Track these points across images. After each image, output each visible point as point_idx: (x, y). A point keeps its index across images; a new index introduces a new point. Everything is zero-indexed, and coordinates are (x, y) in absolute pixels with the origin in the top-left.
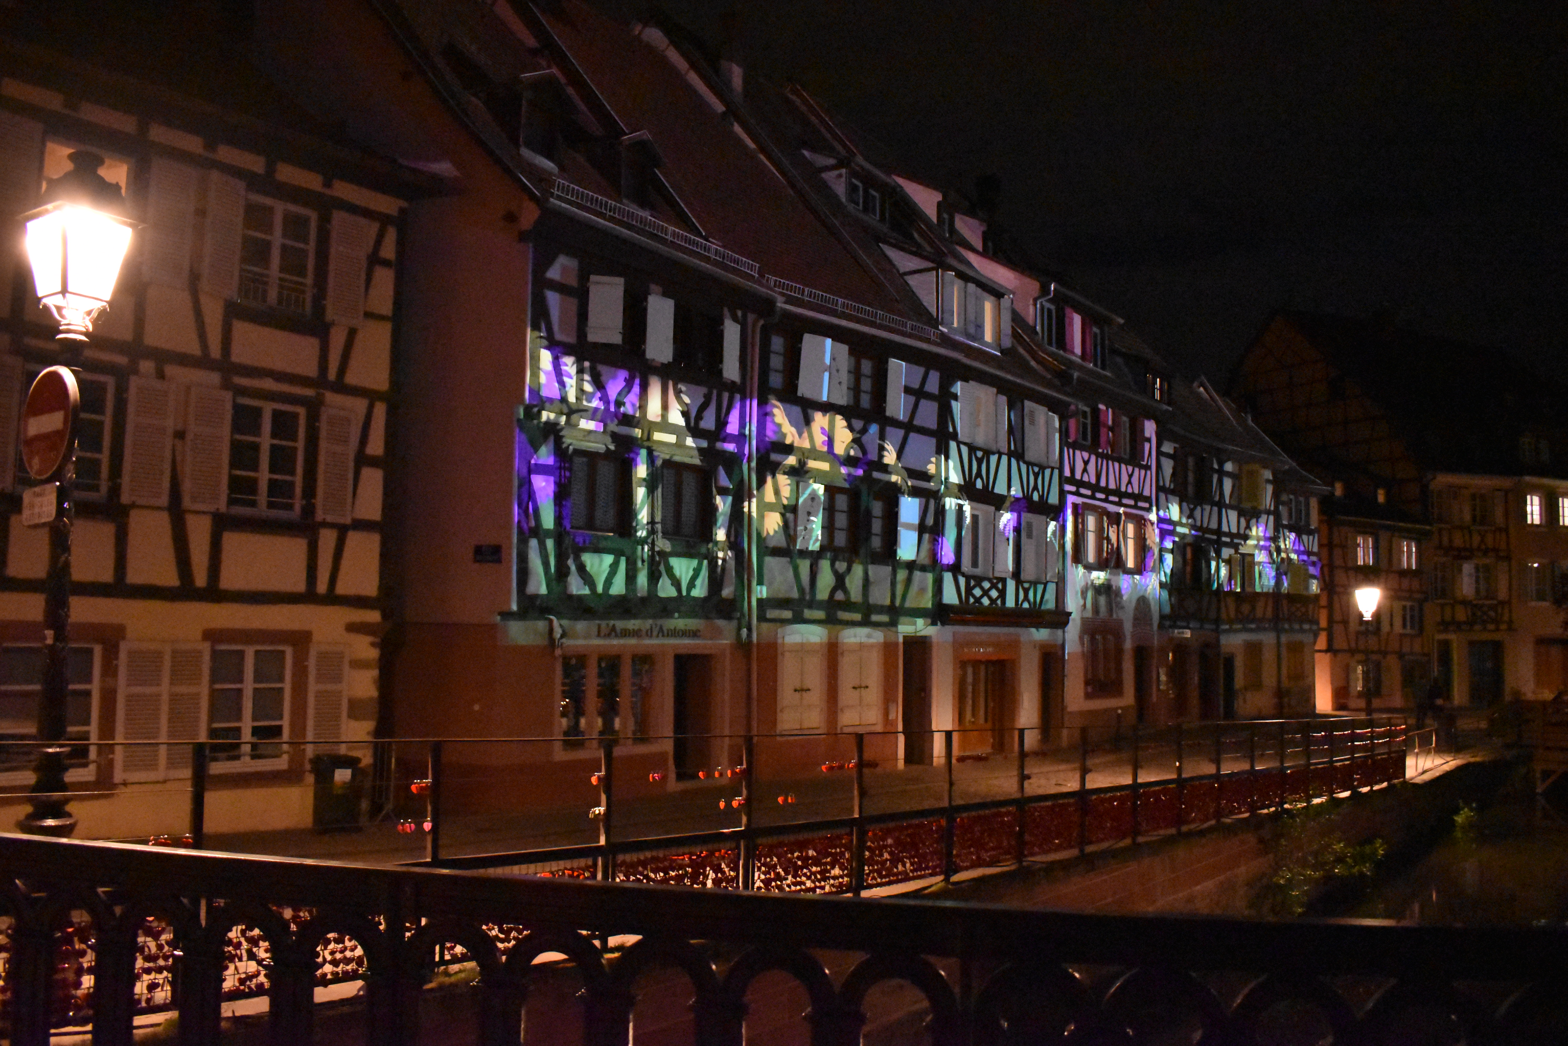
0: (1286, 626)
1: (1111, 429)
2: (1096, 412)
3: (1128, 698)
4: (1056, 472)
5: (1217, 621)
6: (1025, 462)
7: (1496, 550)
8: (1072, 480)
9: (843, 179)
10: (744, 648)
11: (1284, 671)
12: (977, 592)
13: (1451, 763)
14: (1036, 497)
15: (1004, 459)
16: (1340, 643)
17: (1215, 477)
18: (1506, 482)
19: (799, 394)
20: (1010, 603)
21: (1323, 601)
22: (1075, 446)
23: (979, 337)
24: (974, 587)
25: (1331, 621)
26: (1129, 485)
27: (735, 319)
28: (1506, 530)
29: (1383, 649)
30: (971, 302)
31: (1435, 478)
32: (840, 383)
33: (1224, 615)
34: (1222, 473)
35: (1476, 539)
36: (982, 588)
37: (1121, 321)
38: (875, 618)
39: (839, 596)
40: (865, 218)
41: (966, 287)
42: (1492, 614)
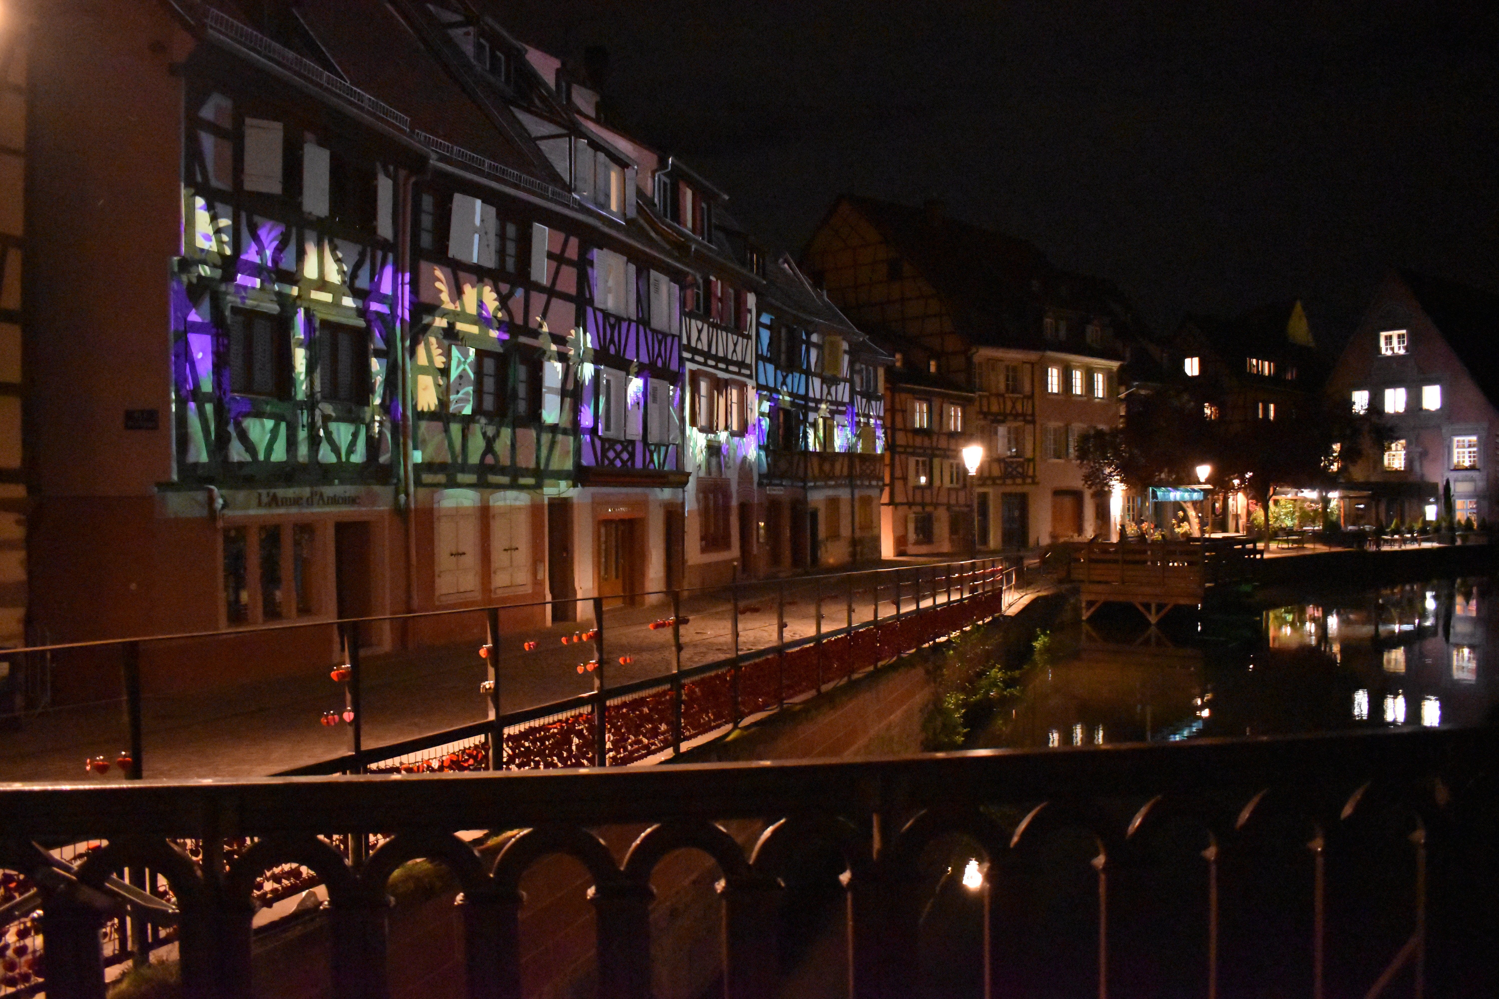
0: (859, 482)
1: (720, 300)
2: (708, 283)
3: (735, 552)
4: (676, 339)
5: (804, 480)
6: (650, 330)
7: (1024, 415)
8: (688, 348)
9: (471, 37)
10: (401, 513)
11: (857, 523)
12: (611, 454)
13: (1026, 597)
14: (660, 364)
15: (633, 325)
16: (900, 498)
17: (804, 347)
18: (1033, 356)
19: (450, 255)
20: (639, 464)
21: (887, 460)
22: (691, 315)
23: (606, 206)
24: (608, 450)
25: (893, 478)
26: (734, 354)
27: (388, 175)
28: (1031, 397)
29: (935, 501)
30: (600, 170)
31: (977, 352)
32: (488, 246)
33: (810, 474)
34: (809, 344)
35: (1009, 405)
36: (615, 451)
37: (727, 197)
38: (522, 481)
39: (490, 460)
40: (491, 78)
41: (595, 156)
42: (1020, 470)
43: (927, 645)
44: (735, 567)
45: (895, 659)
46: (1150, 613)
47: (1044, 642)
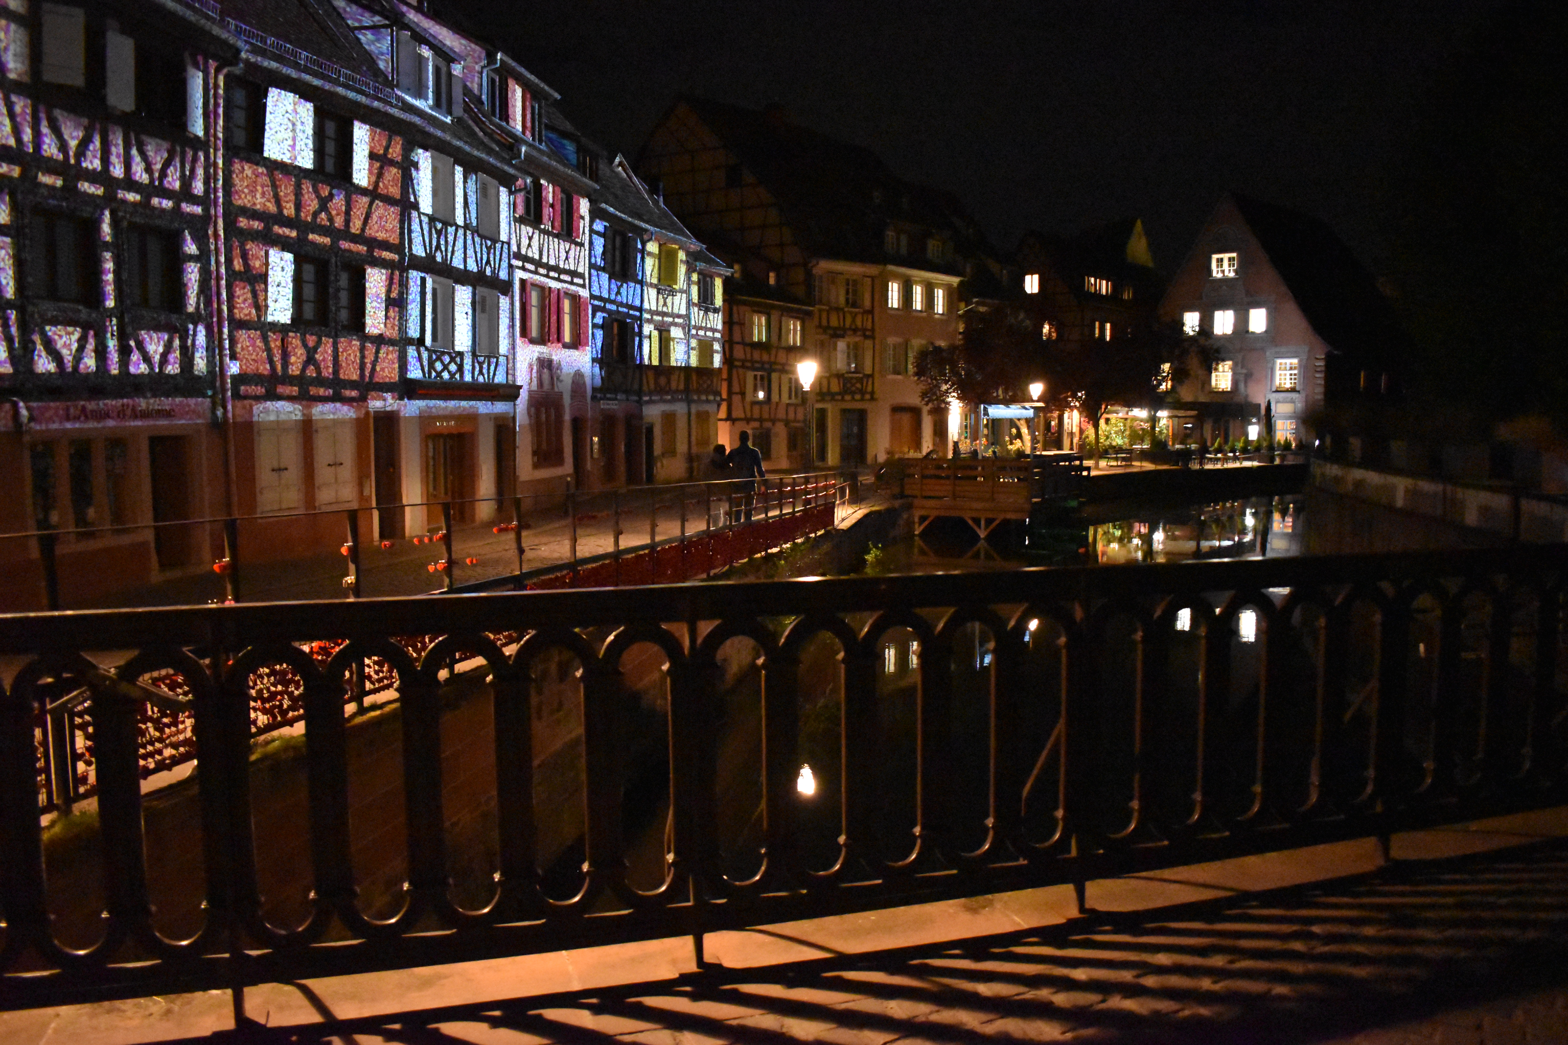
0: (695, 397)
1: (552, 205)
2: (538, 187)
3: (568, 467)
4: (506, 246)
5: (640, 393)
6: (479, 236)
7: (864, 330)
8: (518, 256)
10: (219, 427)
11: (693, 438)
12: (439, 366)
13: (859, 512)
14: (488, 272)
15: (461, 232)
16: (737, 413)
17: (639, 256)
18: (873, 270)
19: (266, 154)
20: (468, 378)
21: (725, 375)
22: (521, 221)
24: (435, 361)
25: (730, 393)
26: (567, 262)
27: (198, 67)
28: (871, 312)
29: (772, 416)
30: (425, 65)
31: (818, 264)
32: (306, 145)
33: (645, 388)
34: (645, 253)
35: (848, 320)
37: (558, 96)
38: (345, 393)
39: (311, 372)
41: (419, 49)
42: (859, 386)
43: (759, 555)
44: (568, 483)
45: (727, 567)
46: (979, 527)
47: (876, 555)
